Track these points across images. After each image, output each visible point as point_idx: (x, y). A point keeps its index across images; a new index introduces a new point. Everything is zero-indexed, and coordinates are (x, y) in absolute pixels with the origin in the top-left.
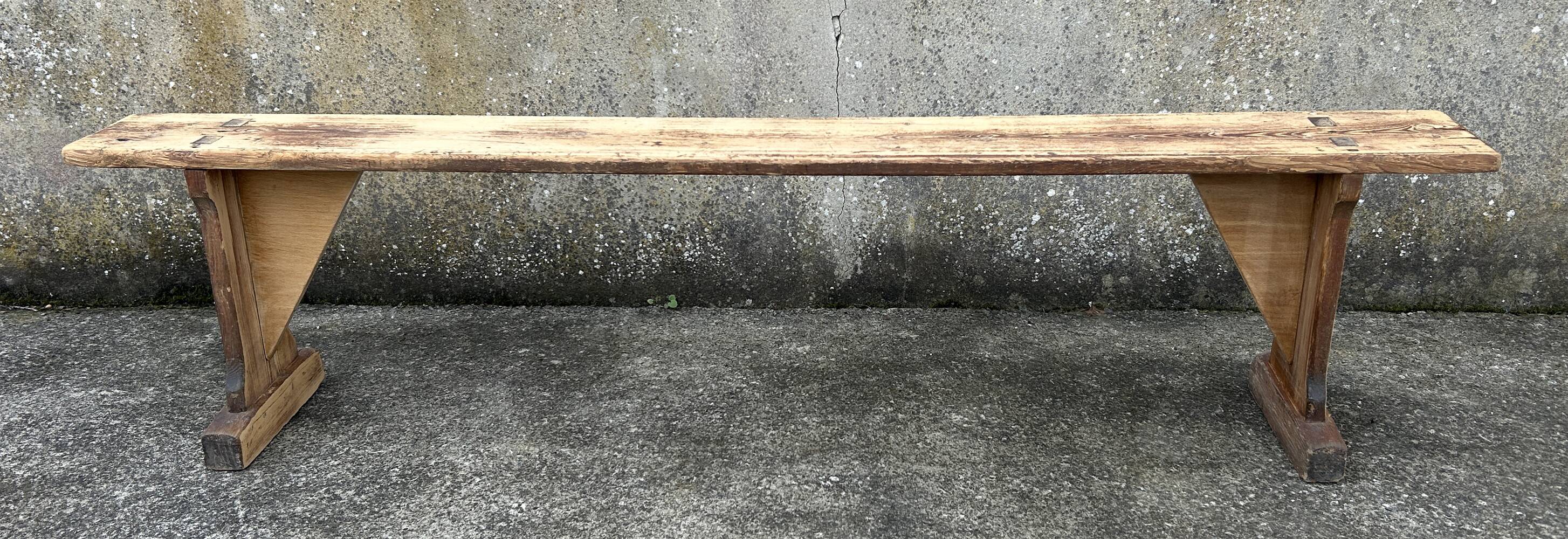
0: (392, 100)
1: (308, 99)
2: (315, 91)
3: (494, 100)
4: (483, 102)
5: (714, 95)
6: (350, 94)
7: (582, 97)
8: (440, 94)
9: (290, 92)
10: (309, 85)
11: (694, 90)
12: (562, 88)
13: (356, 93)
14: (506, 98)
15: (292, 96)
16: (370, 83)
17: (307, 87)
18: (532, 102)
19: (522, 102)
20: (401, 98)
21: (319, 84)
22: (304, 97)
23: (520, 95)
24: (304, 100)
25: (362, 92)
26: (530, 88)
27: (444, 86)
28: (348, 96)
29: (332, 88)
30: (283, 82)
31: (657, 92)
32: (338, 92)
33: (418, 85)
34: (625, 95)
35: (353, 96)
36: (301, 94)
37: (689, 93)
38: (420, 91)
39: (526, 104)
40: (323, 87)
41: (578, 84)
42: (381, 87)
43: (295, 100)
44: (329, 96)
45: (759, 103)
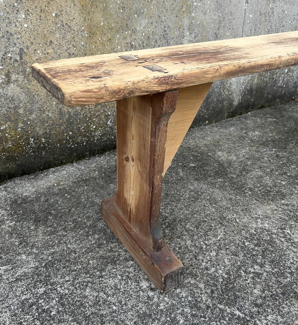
0: (69, 53)
1: (21, 58)
2: (25, 53)
3: (119, 47)
4: (114, 49)
5: (204, 34)
6: (46, 52)
7: (156, 41)
8: (93, 47)
9: (10, 55)
10: (21, 50)
11: (198, 32)
12: (148, 37)
13: (49, 51)
14: (124, 46)
15: (11, 58)
16: (57, 44)
17: (20, 51)
18: (135, 46)
19: (131, 47)
20: (73, 51)
21: (27, 48)
22: (19, 57)
23: (131, 43)
24: (18, 59)
25: (52, 50)
26: (135, 39)
27: (96, 42)
28: (45, 54)
29: (35, 50)
30: (5, 49)
31: (185, 35)
32: (39, 52)
33: (83, 43)
34: (173, 38)
35: (48, 53)
36: (16, 56)
37: (196, 34)
38: (83, 46)
39: (133, 48)
40: (30, 50)
41: (155, 35)
42: (63, 46)
43: (13, 60)
44: (33, 55)
45: (219, 36)
